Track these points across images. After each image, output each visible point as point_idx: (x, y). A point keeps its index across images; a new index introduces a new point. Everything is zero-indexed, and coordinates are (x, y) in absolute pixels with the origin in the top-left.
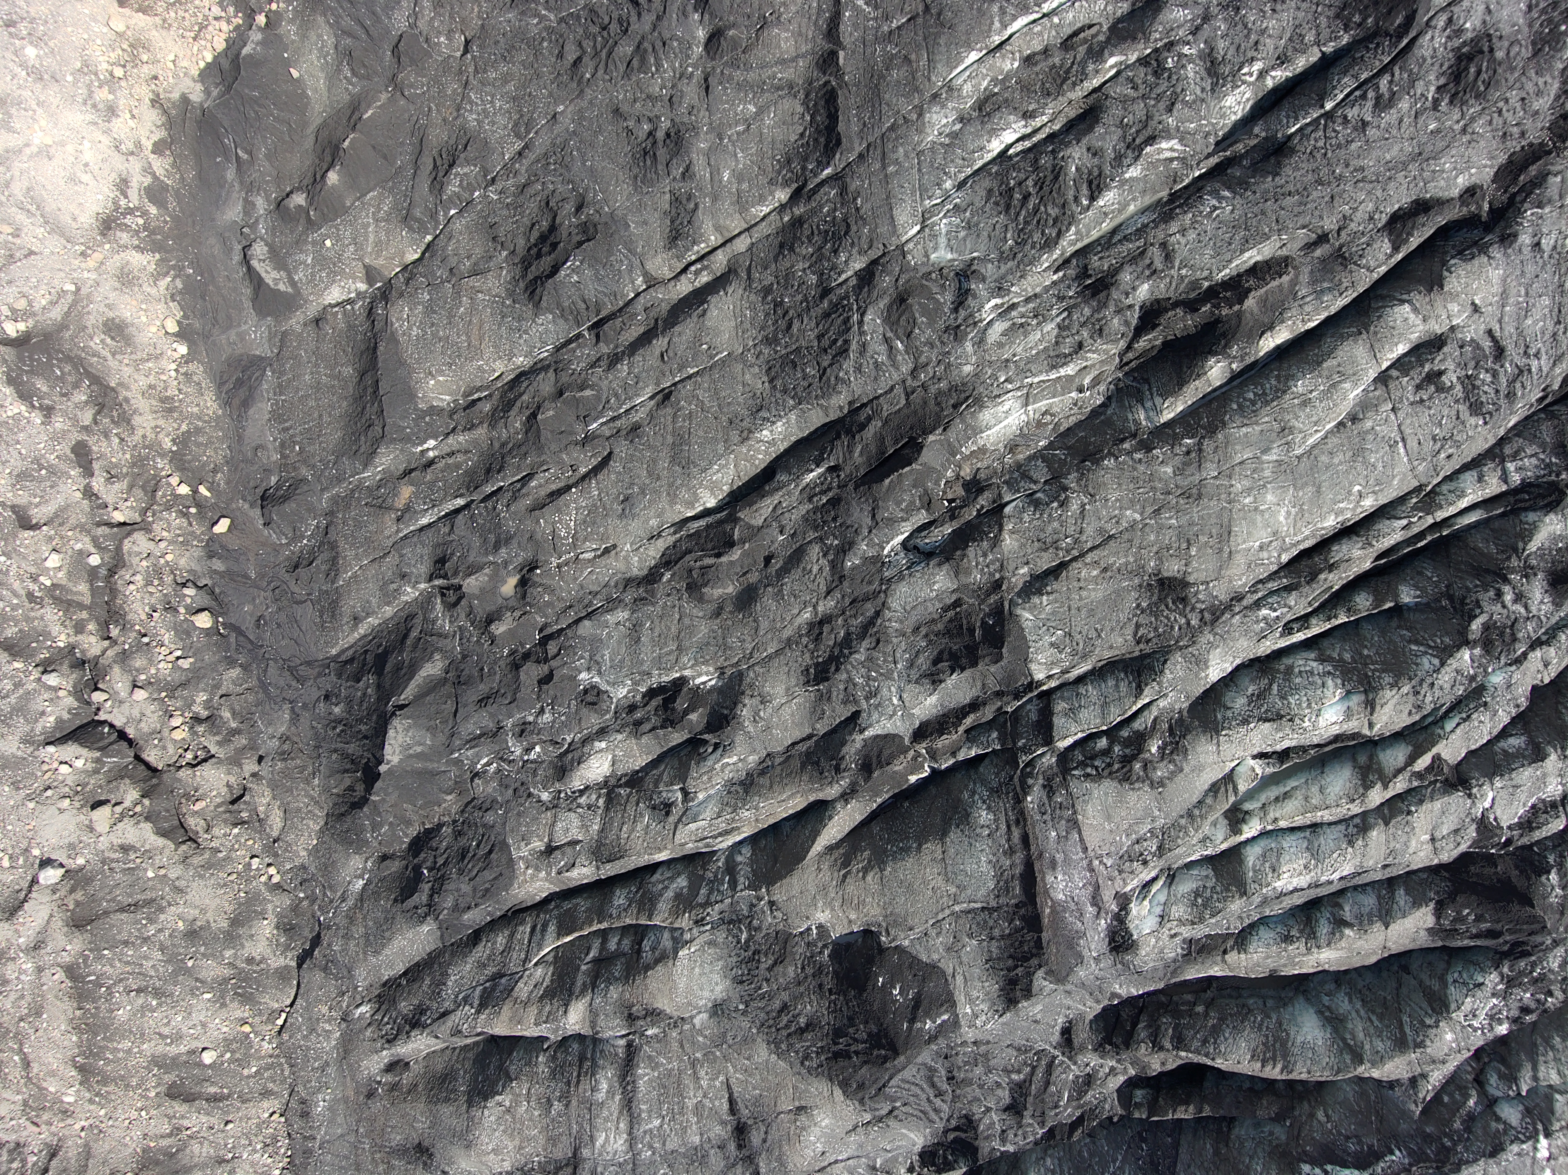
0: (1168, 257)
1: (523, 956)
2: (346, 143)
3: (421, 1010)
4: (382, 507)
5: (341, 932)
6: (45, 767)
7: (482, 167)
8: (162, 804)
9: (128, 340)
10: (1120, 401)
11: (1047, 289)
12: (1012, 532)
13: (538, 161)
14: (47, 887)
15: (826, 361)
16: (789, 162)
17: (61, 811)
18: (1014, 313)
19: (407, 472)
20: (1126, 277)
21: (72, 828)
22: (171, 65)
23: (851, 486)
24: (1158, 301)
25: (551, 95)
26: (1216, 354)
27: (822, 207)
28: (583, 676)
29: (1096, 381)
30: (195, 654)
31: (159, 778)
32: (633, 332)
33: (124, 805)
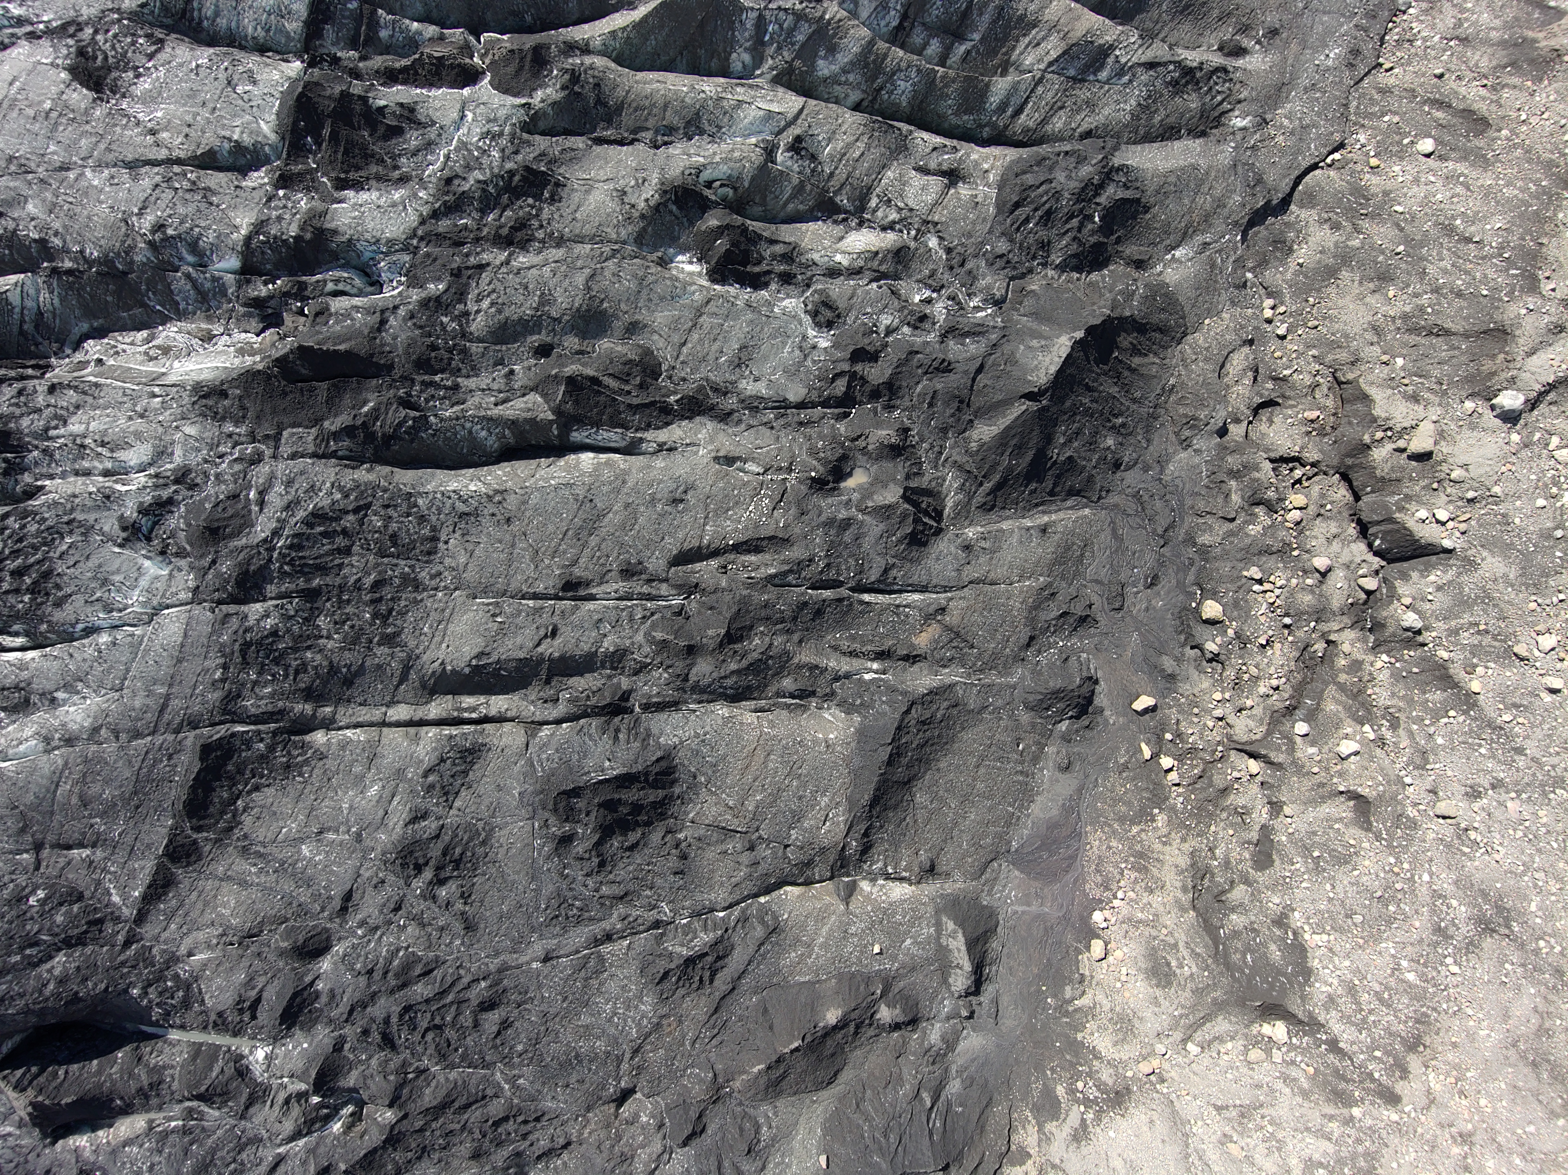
1: (1040, 89)
2: (796, 1044)
3: (1176, 87)
4: (956, 633)
5: (1226, 211)
6: (1463, 527)
7: (658, 945)
8: (1353, 432)
9: (1152, 954)
10: (64, 328)
11: (63, 476)
13: (591, 919)
14: (1518, 390)
16: (287, 767)
17: (1465, 466)
18: (109, 465)
19: (912, 659)
21: (1463, 444)
23: (397, 373)
25: (540, 986)
27: (272, 695)
28: (824, 344)
29: (83, 365)
30: (1240, 577)
31: (1342, 462)
32: (580, 683)
33: (1394, 446)
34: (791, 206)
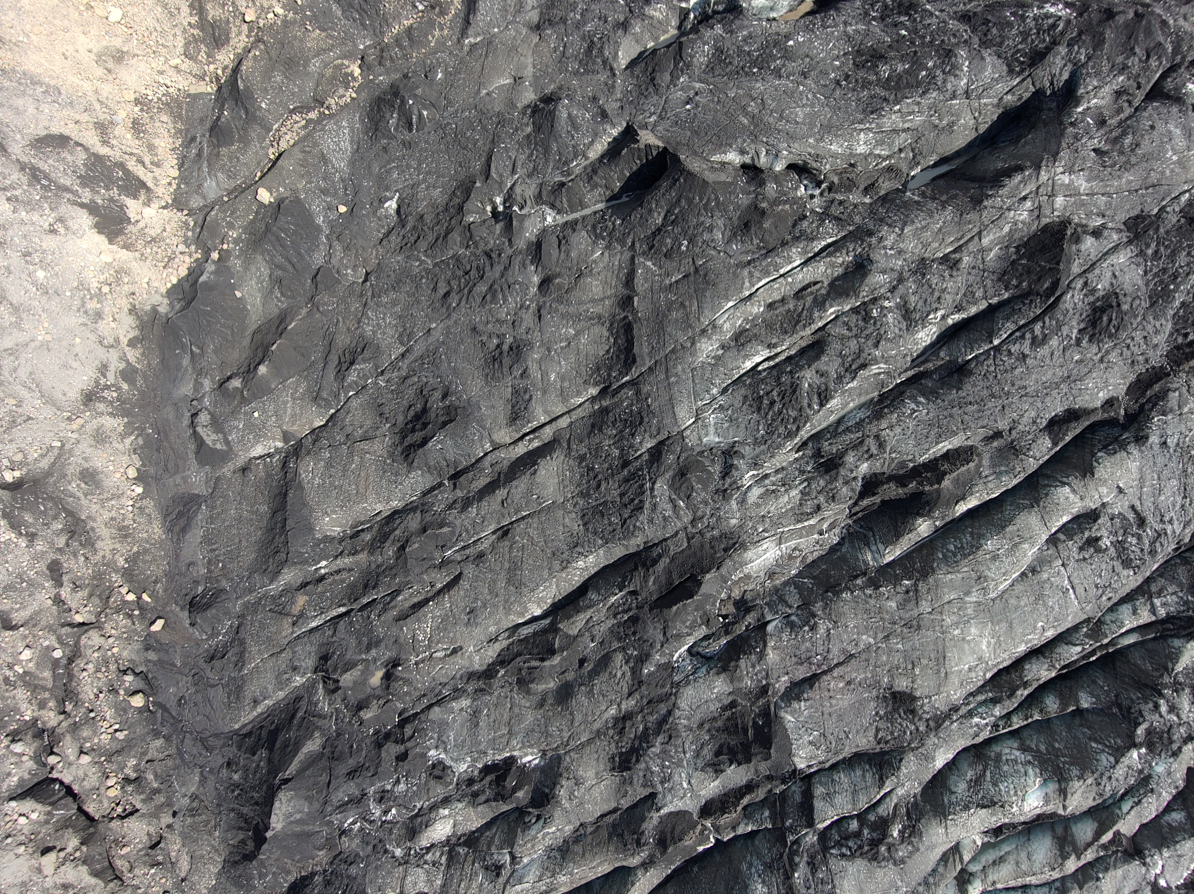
0: (881, 445)
2: (274, 347)
4: (282, 613)
6: (8, 818)
7: (375, 363)
8: (96, 850)
9: (98, 485)
10: (851, 542)
11: (790, 464)
12: (774, 648)
13: (416, 361)
15: (626, 513)
16: (598, 369)
17: (18, 856)
18: (766, 482)
19: (304, 585)
20: (850, 458)
21: (25, 869)
22: (146, 286)
23: (646, 608)
24: (875, 475)
25: (427, 315)
26: (922, 516)
27: (622, 402)
28: (432, 753)
29: (832, 526)
30: (129, 728)
31: (96, 827)
32: (482, 482)
33: (67, 851)
34: (494, 830)
